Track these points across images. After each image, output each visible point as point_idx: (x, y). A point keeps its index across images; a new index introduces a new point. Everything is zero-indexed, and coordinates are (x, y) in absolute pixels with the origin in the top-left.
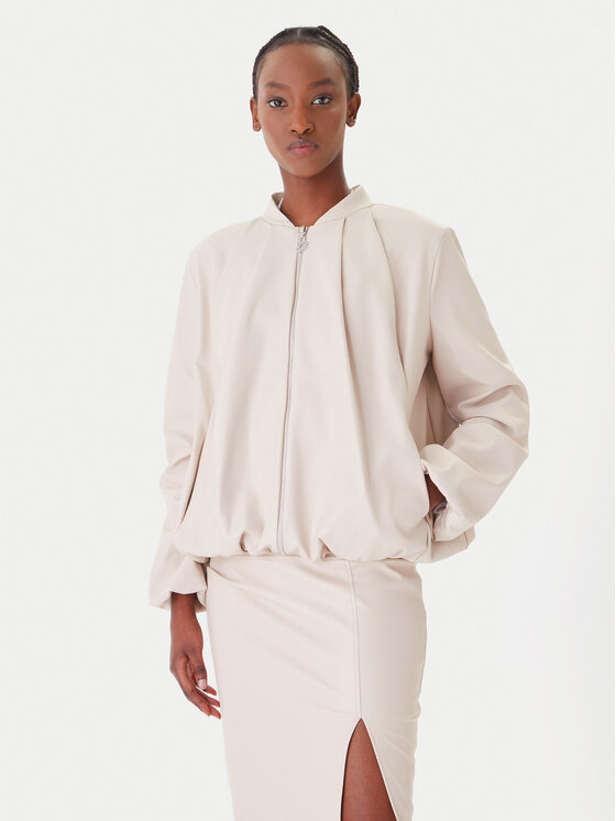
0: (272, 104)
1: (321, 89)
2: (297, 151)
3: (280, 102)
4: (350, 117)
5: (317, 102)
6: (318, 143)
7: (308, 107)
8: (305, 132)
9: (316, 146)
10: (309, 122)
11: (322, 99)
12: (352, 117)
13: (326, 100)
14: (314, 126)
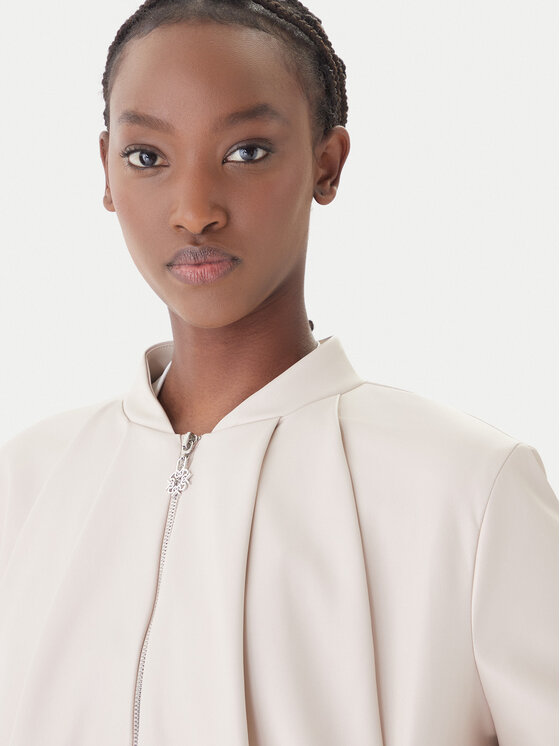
0: (135, 159)
1: (245, 130)
2: (187, 271)
3: (153, 156)
4: (321, 182)
5: (238, 156)
6: (236, 253)
7: (214, 171)
8: (207, 230)
9: (234, 259)
10: (215, 207)
11: (250, 150)
12: (326, 183)
13: (260, 154)
14: (228, 215)
